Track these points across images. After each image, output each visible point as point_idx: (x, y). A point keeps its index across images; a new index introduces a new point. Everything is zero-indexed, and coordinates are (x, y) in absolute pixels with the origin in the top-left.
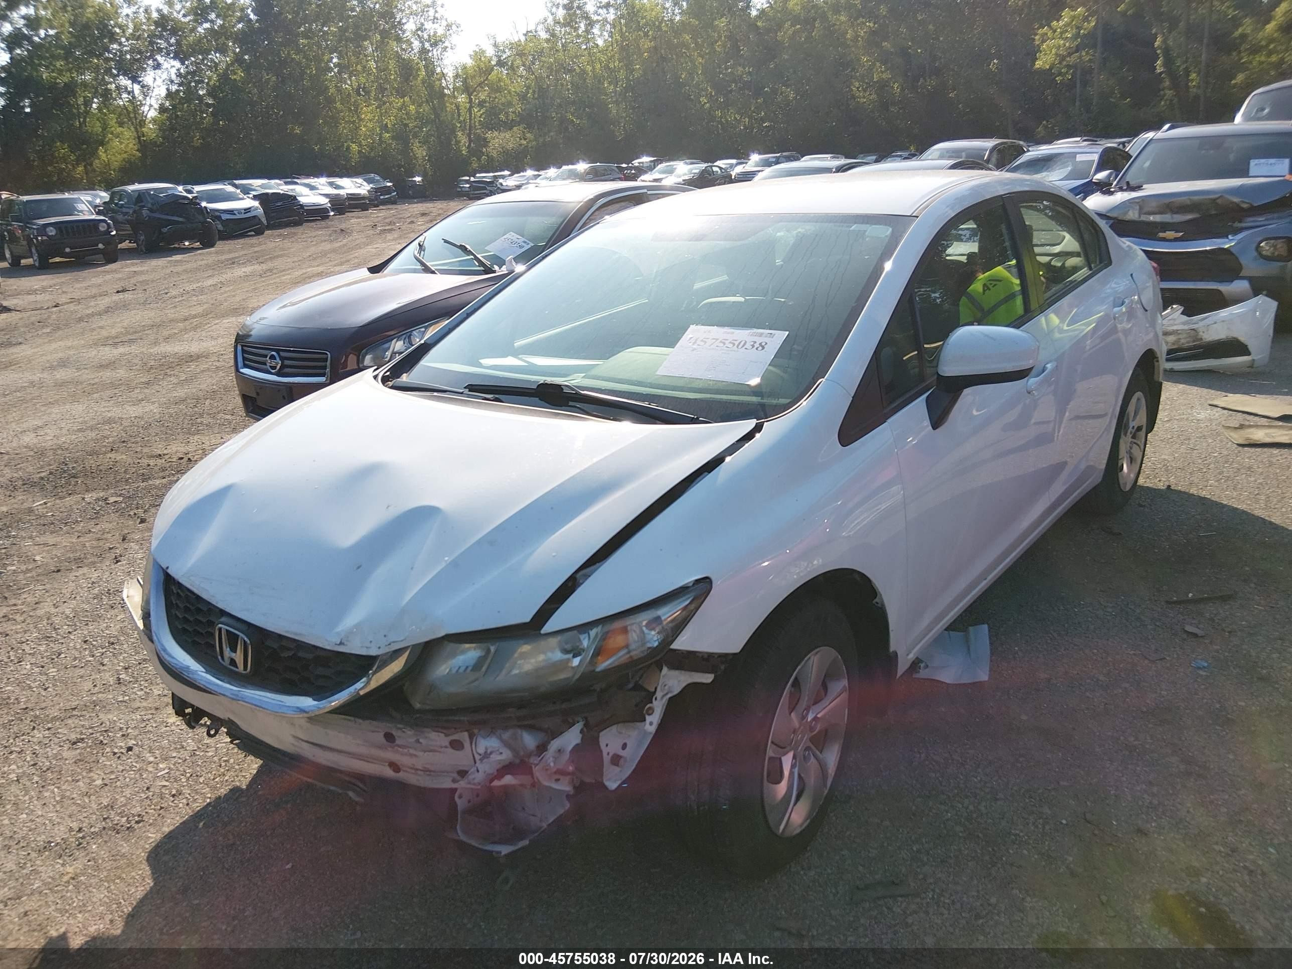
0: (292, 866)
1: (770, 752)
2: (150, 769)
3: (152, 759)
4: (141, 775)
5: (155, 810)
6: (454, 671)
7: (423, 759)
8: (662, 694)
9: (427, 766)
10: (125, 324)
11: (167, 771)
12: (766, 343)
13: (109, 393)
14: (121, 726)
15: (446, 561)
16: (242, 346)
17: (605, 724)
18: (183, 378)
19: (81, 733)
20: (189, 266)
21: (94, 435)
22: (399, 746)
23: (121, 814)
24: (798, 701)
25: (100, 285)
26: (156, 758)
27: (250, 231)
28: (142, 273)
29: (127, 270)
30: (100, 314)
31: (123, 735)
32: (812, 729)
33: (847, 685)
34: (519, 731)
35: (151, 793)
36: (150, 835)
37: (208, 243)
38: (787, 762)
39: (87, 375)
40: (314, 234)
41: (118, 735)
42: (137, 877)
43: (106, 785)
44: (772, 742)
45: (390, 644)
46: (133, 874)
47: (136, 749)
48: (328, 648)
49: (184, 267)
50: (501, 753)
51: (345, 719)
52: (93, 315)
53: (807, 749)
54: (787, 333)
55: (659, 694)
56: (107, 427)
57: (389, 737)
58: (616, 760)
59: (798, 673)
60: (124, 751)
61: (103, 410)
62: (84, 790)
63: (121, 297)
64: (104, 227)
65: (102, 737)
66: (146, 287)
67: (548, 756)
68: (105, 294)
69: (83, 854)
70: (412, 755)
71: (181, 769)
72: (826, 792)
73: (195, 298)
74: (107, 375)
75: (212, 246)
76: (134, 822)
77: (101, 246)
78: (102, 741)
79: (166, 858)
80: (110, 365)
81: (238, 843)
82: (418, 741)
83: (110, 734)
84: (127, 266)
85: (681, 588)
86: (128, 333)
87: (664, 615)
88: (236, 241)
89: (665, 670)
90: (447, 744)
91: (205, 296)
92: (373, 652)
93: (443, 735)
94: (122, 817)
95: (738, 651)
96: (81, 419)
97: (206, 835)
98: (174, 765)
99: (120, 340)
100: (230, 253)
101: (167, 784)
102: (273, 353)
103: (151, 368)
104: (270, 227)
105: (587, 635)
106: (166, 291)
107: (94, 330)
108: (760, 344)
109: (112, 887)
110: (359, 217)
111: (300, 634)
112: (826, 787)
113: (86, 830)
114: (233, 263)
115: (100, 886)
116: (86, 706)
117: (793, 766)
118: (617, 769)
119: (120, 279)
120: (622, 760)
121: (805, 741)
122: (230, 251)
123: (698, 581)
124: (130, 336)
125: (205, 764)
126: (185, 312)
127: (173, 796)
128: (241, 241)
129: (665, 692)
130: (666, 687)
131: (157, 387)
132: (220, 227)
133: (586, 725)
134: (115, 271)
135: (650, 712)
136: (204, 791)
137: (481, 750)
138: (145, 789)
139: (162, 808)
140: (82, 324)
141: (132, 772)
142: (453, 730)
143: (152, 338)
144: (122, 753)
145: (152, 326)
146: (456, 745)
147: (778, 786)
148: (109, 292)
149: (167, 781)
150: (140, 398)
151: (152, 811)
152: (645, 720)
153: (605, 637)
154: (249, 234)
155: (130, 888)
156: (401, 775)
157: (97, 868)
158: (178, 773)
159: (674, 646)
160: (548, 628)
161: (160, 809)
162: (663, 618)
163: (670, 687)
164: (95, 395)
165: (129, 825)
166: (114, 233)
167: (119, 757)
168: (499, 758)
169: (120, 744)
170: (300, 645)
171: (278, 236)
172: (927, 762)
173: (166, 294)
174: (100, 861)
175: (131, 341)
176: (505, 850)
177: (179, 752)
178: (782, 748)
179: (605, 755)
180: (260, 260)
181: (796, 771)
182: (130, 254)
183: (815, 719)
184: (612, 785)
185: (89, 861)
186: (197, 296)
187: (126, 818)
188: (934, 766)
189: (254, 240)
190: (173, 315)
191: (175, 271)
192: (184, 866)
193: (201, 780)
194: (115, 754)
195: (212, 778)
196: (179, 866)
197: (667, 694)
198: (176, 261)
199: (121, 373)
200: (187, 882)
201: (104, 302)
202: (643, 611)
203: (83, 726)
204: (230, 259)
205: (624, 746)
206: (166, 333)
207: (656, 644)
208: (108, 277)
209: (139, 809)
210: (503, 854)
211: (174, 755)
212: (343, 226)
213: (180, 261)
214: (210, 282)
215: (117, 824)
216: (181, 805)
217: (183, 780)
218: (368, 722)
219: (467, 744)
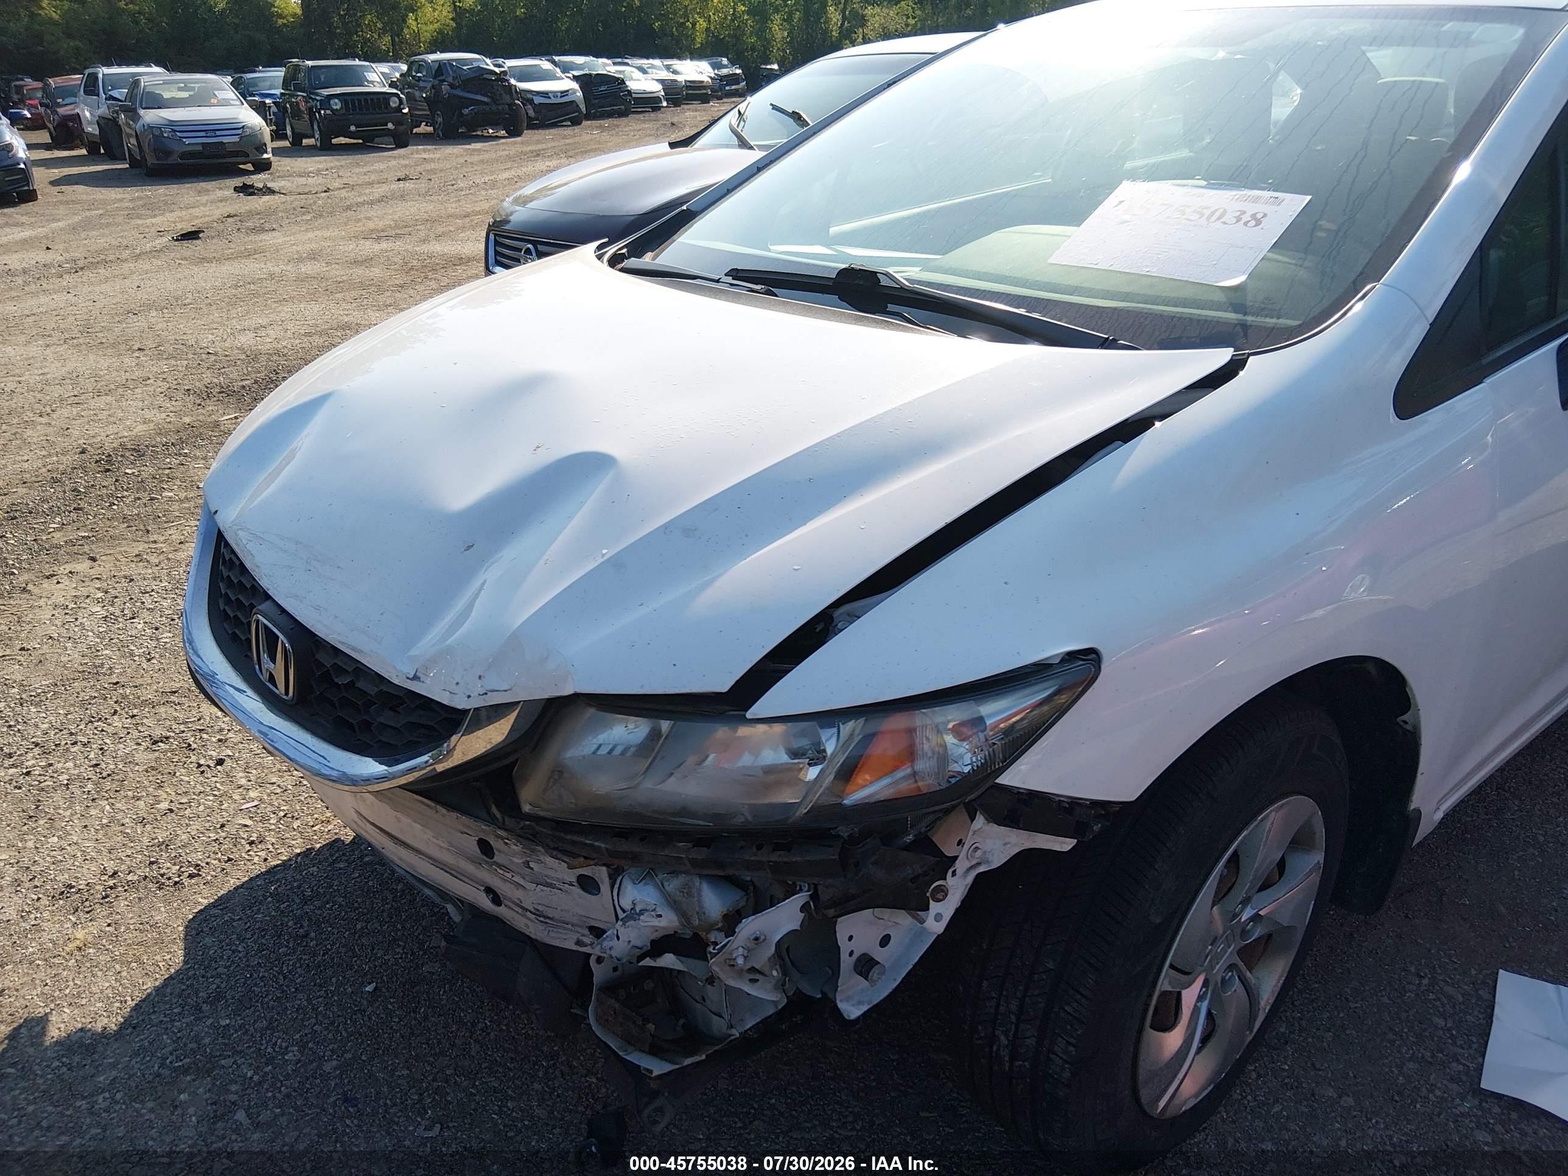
0: (375, 989)
1: (1164, 984)
2: (236, 797)
3: (243, 781)
4: (221, 803)
5: (220, 860)
6: (603, 751)
7: (533, 896)
8: (968, 865)
9: (540, 908)
10: (396, 217)
11: (256, 803)
12: (1265, 215)
13: (354, 294)
14: (223, 726)
15: (603, 555)
16: (496, 235)
17: (849, 904)
18: (445, 284)
19: (170, 729)
20: (486, 156)
21: (322, 340)
22: (500, 866)
23: (174, 860)
24: (1230, 888)
25: (382, 171)
26: (249, 781)
27: (565, 120)
28: (432, 160)
29: (416, 156)
30: (371, 203)
31: (220, 740)
32: (1244, 933)
33: (1322, 861)
34: (697, 881)
35: (223, 834)
36: (200, 900)
37: (514, 132)
38: (1189, 997)
39: (337, 272)
40: (638, 127)
41: (214, 740)
42: (161, 964)
43: (171, 811)
44: (1172, 966)
45: (486, 694)
46: (158, 958)
47: (228, 763)
48: (396, 681)
49: (481, 157)
50: (660, 916)
51: (423, 803)
52: (363, 204)
53: (1231, 967)
54: (1309, 198)
55: (961, 865)
56: (339, 334)
57: (486, 848)
58: (866, 965)
59: (1242, 841)
60: (212, 764)
61: (342, 313)
62: (142, 814)
63: (402, 185)
64: (395, 103)
65: (193, 739)
66: (432, 177)
67: (735, 945)
68: (385, 182)
69: (105, 913)
70: (518, 886)
71: (276, 804)
72: (1250, 1038)
73: (483, 193)
74: (359, 272)
75: (519, 135)
76: (187, 874)
77: (390, 126)
78: (190, 745)
79: (208, 940)
80: (367, 261)
81: (313, 935)
82: (527, 864)
83: (205, 736)
84: (417, 152)
85: (1035, 664)
86: (397, 227)
87: (991, 716)
88: (547, 131)
89: (980, 821)
90: (574, 879)
91: (495, 191)
92: (460, 703)
93: (566, 865)
94: (175, 864)
95: (1132, 798)
96: (313, 322)
97: (273, 913)
98: (269, 795)
99: (386, 234)
100: (538, 144)
101: (249, 822)
102: (530, 246)
103: (412, 269)
104: (589, 117)
105: (835, 730)
106: (454, 182)
107: (359, 220)
108: (1254, 216)
109: (124, 974)
110: (696, 111)
111: (360, 651)
112: (1251, 1029)
113: (122, 876)
114: (538, 155)
115: (108, 969)
116: (189, 690)
117: (1200, 998)
118: (863, 983)
119: (406, 166)
120: (876, 969)
121: (1230, 954)
122: (538, 142)
123: (1071, 656)
124: (399, 231)
125: (309, 800)
126: (468, 208)
127: (252, 843)
128: (554, 131)
129: (974, 862)
130: (978, 853)
131: (412, 292)
132: (531, 113)
133: (814, 897)
134: (403, 157)
135: (940, 896)
136: (294, 842)
137: (626, 903)
138: (218, 826)
139: (230, 860)
140: (349, 212)
141: (211, 798)
142: (582, 859)
143: (422, 234)
144: (209, 766)
145: (427, 220)
146: (588, 885)
147: (1166, 1035)
148: (389, 179)
149: (251, 818)
150: (388, 303)
151: (217, 862)
152: (928, 909)
153: (869, 738)
154: (564, 123)
155: (146, 979)
156: (501, 911)
157: (115, 939)
158: (270, 808)
159: (1005, 779)
160: (761, 708)
161: (226, 862)
162: (988, 722)
163: (985, 852)
164: (337, 295)
165: (177, 879)
166: (406, 111)
167: (202, 772)
168: (656, 922)
169: (212, 753)
170: (361, 670)
171: (597, 127)
172: (1431, 996)
173: (453, 185)
174: (123, 929)
175: (398, 236)
176: (658, 1067)
177: (281, 777)
178: (1185, 973)
179: (844, 956)
180: (570, 154)
181: (1204, 1006)
182: (426, 138)
183: (1256, 918)
184: (852, 1010)
185: (109, 925)
186: (487, 190)
187: (178, 867)
188: (1443, 1005)
189: (568, 131)
190: (453, 211)
191: (469, 161)
192: (229, 958)
193: (296, 824)
194: (200, 766)
195: (311, 824)
196: (222, 957)
197: (979, 864)
198: (474, 150)
199: (376, 272)
200: (223, 986)
201: (379, 191)
202: (951, 702)
203: (175, 719)
204: (536, 151)
205: (885, 941)
206: (440, 230)
207: (967, 770)
208: (394, 163)
209: (200, 855)
210: (656, 1073)
211: (274, 780)
212: (675, 120)
213: (479, 150)
214: (506, 175)
215: (162, 875)
216: (256, 859)
217: (272, 821)
218: (455, 815)
219: (605, 887)
